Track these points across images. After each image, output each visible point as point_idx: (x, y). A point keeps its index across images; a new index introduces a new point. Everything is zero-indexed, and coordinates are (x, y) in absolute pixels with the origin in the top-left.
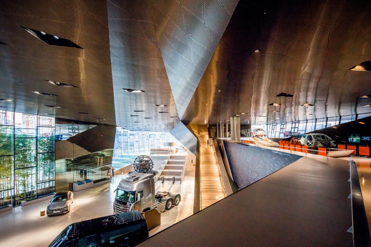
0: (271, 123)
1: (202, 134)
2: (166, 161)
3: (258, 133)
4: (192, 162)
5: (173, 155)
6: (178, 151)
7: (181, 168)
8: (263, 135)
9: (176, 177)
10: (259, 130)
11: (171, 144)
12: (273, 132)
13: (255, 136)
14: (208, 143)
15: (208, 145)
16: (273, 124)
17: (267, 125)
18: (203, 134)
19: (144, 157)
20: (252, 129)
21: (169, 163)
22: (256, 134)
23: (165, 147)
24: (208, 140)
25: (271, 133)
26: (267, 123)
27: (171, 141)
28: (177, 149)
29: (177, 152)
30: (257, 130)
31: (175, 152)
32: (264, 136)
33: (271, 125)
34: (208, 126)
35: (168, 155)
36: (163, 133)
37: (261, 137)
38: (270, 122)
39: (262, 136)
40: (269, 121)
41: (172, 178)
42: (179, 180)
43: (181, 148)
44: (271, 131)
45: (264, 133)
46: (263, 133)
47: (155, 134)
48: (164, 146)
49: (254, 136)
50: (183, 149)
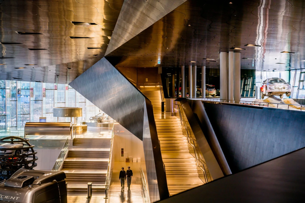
0: (298, 67)
1: (144, 88)
2: (66, 150)
3: (273, 87)
4: (122, 152)
5: (78, 136)
6: (89, 128)
7: (103, 166)
8: (284, 93)
9: (96, 186)
10: (276, 80)
11: (71, 112)
12: (301, 87)
13: (267, 94)
14: (163, 110)
15: (163, 114)
16: (301, 69)
17: (290, 70)
18: (148, 88)
19: (15, 140)
20: (257, 80)
21: (70, 155)
22: (271, 91)
23: (56, 118)
24: (163, 103)
25: (297, 88)
26: (290, 66)
27: (70, 105)
28: (84, 123)
29: (85, 130)
30: (271, 82)
31: (80, 130)
32: (285, 95)
33: (299, 72)
34: (160, 71)
35: (68, 137)
36: (51, 85)
37: (278, 97)
38: (295, 65)
39: (281, 96)
40: (292, 64)
41: (87, 187)
42: (103, 191)
43: (93, 121)
44: (297, 84)
45: (286, 89)
46: (284, 88)
47: (32, 87)
48: (54, 116)
49: (265, 95)
50: (99, 123)
